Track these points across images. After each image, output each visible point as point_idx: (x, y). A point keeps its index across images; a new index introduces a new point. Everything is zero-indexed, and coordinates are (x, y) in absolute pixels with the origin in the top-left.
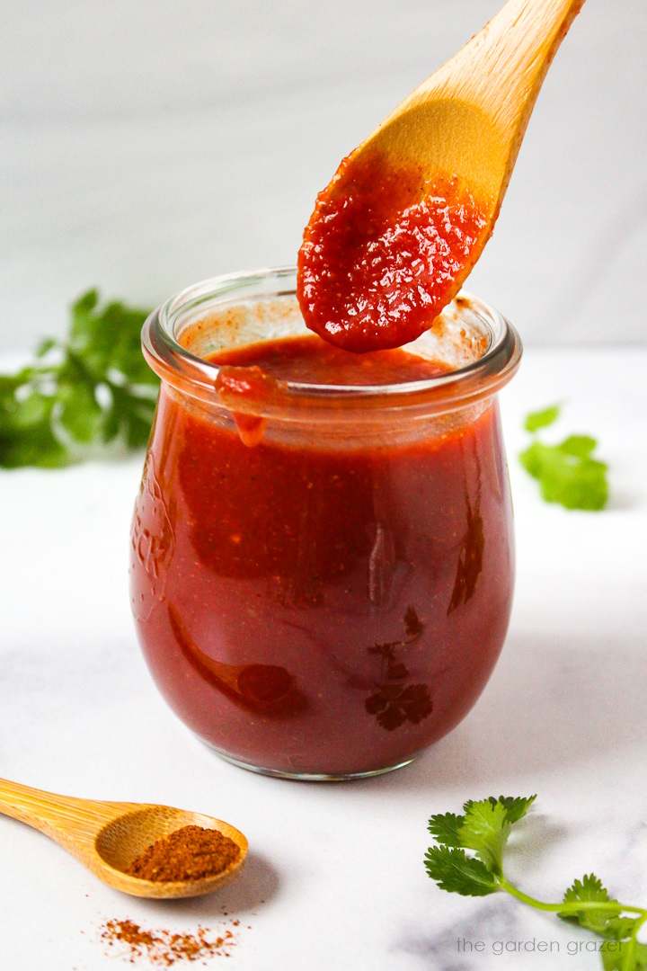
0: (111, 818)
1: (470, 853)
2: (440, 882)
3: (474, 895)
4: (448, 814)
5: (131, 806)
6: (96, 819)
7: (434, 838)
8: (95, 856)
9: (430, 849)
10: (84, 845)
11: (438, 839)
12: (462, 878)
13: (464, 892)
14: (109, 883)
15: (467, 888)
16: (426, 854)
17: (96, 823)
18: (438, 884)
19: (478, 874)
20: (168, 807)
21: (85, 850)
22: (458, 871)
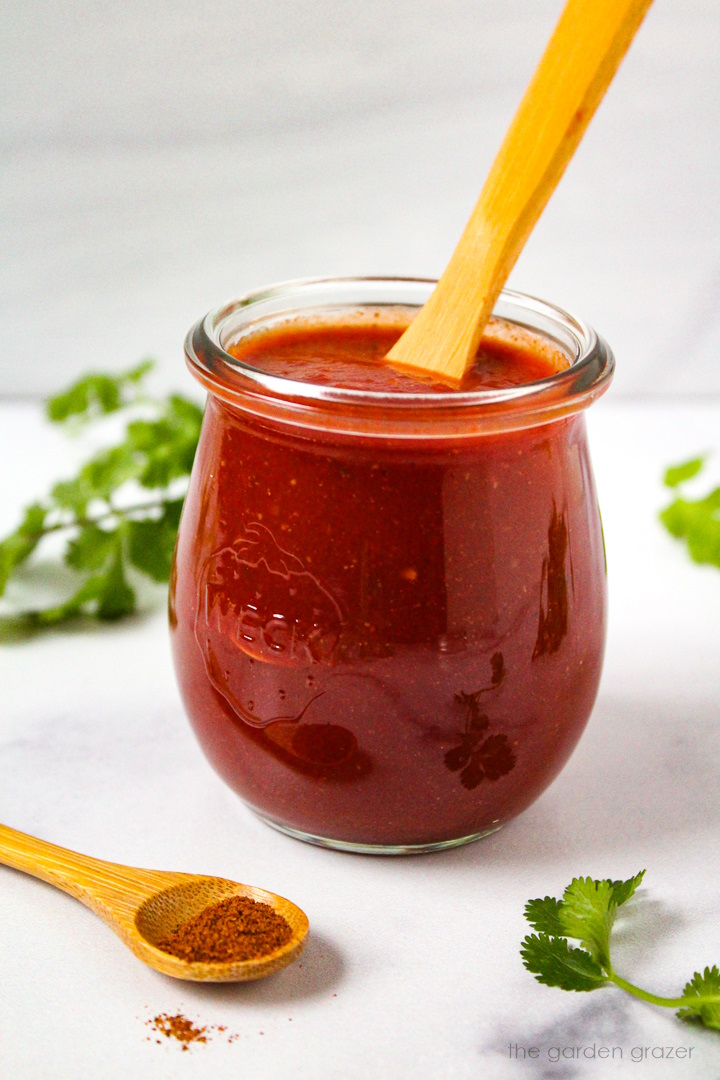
0: (157, 889)
1: (574, 943)
2: (540, 974)
3: (578, 990)
4: (547, 898)
5: (184, 877)
6: (140, 889)
7: (531, 926)
8: (132, 930)
9: (527, 938)
10: (123, 918)
11: (536, 927)
12: (565, 970)
13: (566, 987)
14: (146, 961)
15: (571, 982)
16: (523, 944)
17: (141, 893)
18: (537, 978)
19: (584, 966)
20: (225, 880)
21: (123, 922)
22: (560, 964)
